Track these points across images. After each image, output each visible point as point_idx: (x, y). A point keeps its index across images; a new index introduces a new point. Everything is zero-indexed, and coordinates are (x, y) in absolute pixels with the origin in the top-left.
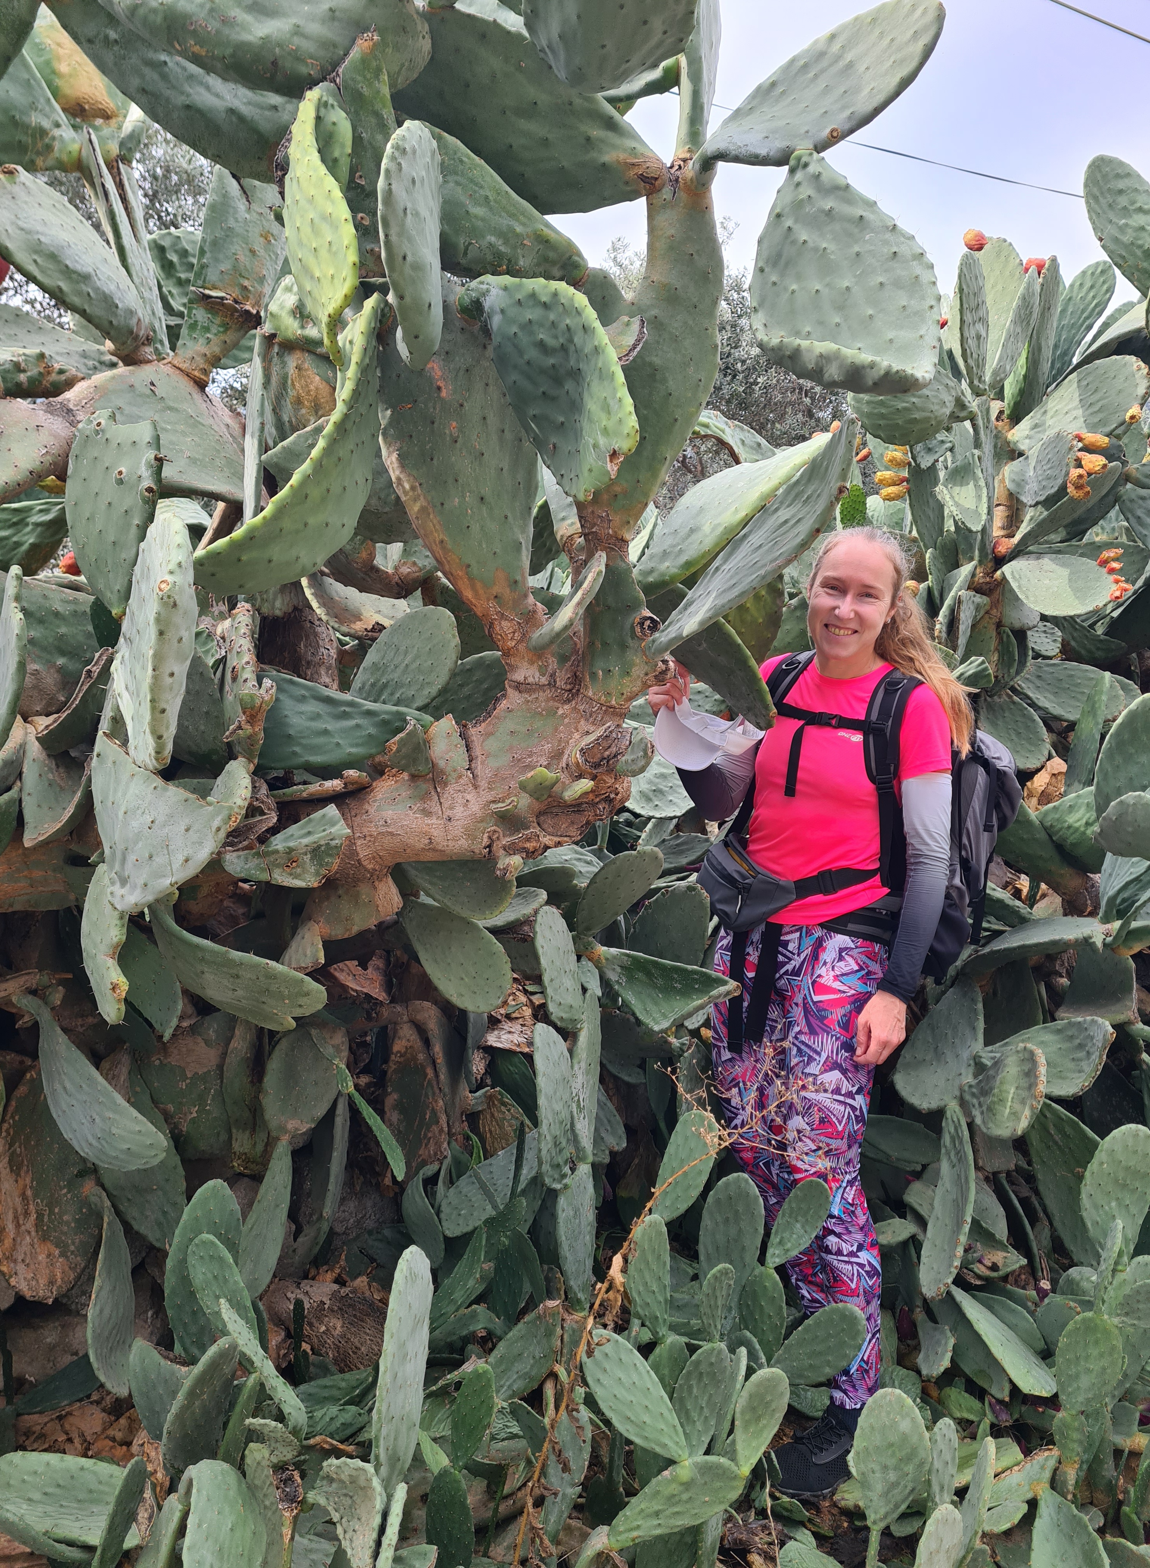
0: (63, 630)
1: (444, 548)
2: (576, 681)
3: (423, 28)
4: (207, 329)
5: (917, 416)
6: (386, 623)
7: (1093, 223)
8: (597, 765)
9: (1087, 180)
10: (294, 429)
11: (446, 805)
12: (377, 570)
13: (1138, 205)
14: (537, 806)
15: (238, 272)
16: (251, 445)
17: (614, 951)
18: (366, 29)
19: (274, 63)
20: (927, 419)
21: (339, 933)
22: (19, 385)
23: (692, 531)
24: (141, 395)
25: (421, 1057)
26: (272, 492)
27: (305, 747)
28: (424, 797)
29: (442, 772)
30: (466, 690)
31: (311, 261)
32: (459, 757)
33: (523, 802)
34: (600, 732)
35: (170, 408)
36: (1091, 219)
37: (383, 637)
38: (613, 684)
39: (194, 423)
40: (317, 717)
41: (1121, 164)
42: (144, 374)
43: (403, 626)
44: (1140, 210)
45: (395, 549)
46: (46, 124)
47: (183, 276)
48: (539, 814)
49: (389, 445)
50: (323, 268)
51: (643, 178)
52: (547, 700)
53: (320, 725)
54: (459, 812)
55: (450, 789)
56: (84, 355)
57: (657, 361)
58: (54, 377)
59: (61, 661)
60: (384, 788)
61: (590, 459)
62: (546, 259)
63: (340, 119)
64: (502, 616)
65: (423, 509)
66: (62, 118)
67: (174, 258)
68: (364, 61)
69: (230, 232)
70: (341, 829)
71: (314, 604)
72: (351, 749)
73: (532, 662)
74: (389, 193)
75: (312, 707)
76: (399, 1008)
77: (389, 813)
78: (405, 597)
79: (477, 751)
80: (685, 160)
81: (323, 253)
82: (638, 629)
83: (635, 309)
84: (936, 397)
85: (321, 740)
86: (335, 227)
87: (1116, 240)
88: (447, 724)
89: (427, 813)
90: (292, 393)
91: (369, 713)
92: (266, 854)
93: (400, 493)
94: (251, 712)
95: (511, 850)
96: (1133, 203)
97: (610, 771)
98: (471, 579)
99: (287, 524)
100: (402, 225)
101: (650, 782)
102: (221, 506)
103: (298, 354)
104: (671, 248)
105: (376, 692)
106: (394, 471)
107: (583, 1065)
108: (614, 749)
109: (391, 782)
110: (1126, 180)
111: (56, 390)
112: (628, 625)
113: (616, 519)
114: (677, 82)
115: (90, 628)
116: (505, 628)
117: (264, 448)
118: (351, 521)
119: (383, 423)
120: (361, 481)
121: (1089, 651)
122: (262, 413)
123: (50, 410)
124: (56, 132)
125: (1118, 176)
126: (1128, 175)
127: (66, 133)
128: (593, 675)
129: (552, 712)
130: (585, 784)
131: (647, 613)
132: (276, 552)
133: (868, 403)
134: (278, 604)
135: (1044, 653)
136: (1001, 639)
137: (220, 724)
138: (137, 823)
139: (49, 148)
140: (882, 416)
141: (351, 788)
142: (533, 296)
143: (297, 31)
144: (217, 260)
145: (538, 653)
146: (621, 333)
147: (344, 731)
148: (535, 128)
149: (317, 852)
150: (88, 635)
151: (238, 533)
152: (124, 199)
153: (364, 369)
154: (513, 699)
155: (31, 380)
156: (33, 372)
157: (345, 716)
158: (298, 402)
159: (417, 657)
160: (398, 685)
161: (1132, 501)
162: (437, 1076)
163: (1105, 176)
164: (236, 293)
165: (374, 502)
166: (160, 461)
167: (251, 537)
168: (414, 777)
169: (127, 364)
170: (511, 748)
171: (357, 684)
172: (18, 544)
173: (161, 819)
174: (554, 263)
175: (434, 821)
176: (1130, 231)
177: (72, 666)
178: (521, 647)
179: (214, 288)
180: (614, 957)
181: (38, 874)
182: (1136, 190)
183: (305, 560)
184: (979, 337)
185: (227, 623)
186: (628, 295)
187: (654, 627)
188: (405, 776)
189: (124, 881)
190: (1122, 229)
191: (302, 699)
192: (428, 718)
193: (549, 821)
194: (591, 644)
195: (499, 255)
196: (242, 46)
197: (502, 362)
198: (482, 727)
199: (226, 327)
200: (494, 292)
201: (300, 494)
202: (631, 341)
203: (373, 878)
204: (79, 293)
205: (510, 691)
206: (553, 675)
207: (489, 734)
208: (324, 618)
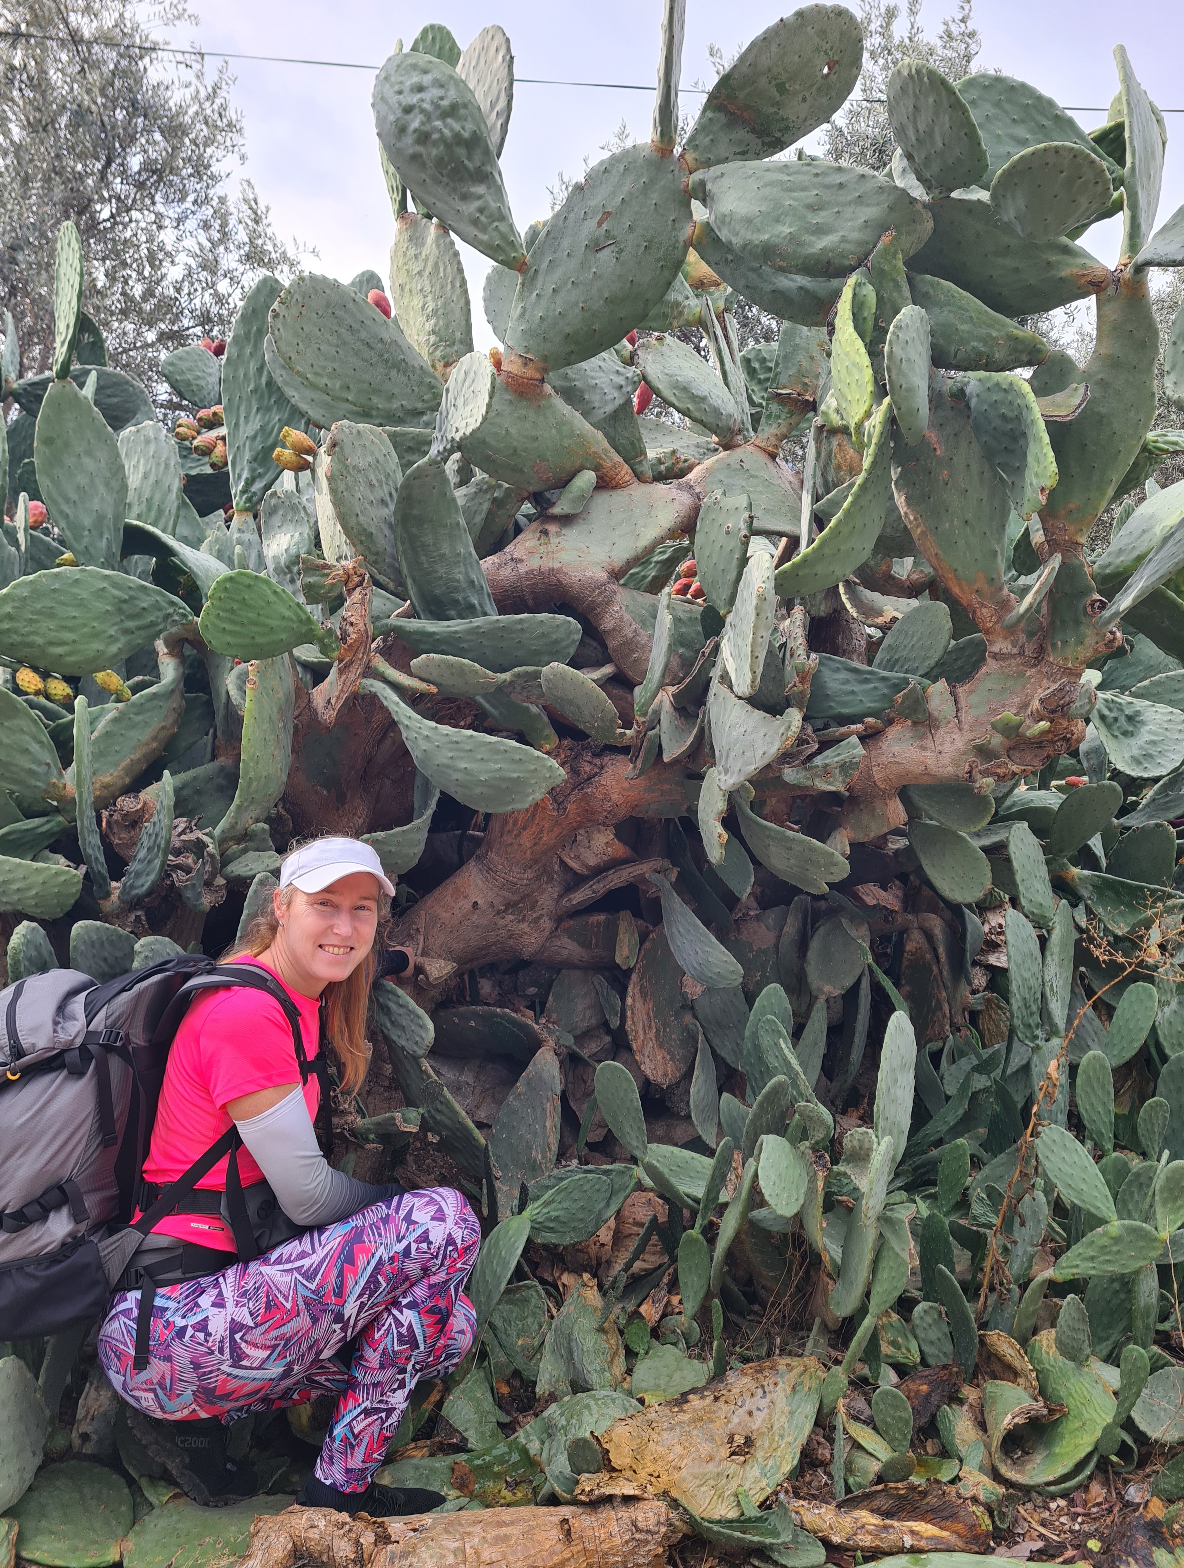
0: (683, 630)
1: (938, 559)
2: (1041, 651)
3: (927, 215)
4: (778, 417)
6: (900, 616)
8: (1053, 711)
10: (836, 486)
11: (938, 742)
12: (894, 578)
14: (1007, 743)
15: (801, 373)
16: (807, 498)
17: (1086, 872)
18: (888, 229)
19: (828, 262)
21: (861, 838)
22: (660, 473)
23: (1144, 531)
24: (735, 470)
25: (928, 956)
26: (821, 529)
27: (838, 703)
28: (922, 737)
29: (936, 719)
30: (960, 663)
31: (846, 391)
32: (948, 708)
33: (997, 740)
34: (1056, 686)
35: (752, 476)
37: (895, 626)
38: (1070, 652)
39: (767, 484)
40: (847, 682)
42: (738, 453)
43: (910, 617)
45: (909, 561)
46: (680, 298)
47: (762, 377)
48: (1009, 749)
49: (899, 491)
50: (853, 395)
51: (1091, 283)
52: (1018, 665)
53: (849, 688)
54: (947, 747)
55: (941, 731)
56: (698, 446)
57: (1103, 410)
58: (681, 465)
59: (681, 651)
60: (893, 732)
61: (1029, 493)
62: (1016, 350)
63: (869, 291)
64: (982, 605)
65: (922, 532)
66: (690, 292)
67: (756, 365)
68: (886, 250)
69: (796, 348)
70: (860, 751)
71: (848, 606)
72: (871, 705)
73: (1005, 638)
74: (891, 353)
75: (843, 675)
76: (910, 917)
77: (896, 749)
78: (916, 597)
79: (962, 703)
80: (1125, 265)
81: (853, 385)
82: (1089, 609)
83: (1086, 376)
85: (850, 698)
86: (860, 371)
88: (942, 685)
89: (923, 748)
90: (834, 462)
91: (884, 679)
92: (811, 768)
93: (907, 522)
94: (802, 675)
95: (986, 773)
97: (1064, 715)
98: (958, 579)
99: (827, 551)
100: (900, 369)
101: (1141, 748)
102: (784, 540)
103: (839, 436)
104: (1115, 329)
105: (891, 665)
106: (903, 507)
107: (1056, 957)
108: (1067, 699)
109: (899, 727)
111: (682, 474)
112: (1081, 606)
113: (1072, 528)
114: (1121, 208)
115: (700, 629)
116: (986, 614)
117: (817, 498)
118: (870, 545)
119: (894, 477)
120: (877, 519)
122: (814, 476)
123: (680, 488)
124: (686, 303)
127: (693, 302)
128: (1054, 645)
129: (1022, 675)
130: (1044, 725)
131: (1097, 596)
132: (820, 569)
134: (822, 608)
137: (782, 684)
138: (737, 732)
139: (681, 313)
141: (870, 731)
142: (998, 384)
143: (844, 239)
144: (787, 368)
145: (1010, 631)
146: (1071, 396)
147: (866, 692)
148: (1010, 262)
149: (844, 767)
150: (698, 633)
151: (796, 559)
152: (726, 337)
153: (880, 447)
154: (991, 665)
155: (667, 469)
156: (668, 463)
157: (867, 681)
158: (839, 467)
159: (920, 639)
160: (907, 660)
162: (941, 972)
164: (799, 388)
165: (888, 530)
166: (751, 517)
167: (805, 560)
168: (915, 723)
169: (725, 449)
170: (988, 701)
171: (877, 661)
172: (645, 577)
173: (750, 730)
174: (1022, 352)
175: (929, 753)
177: (689, 654)
178: (997, 627)
179: (784, 388)
180: (1087, 877)
181: (666, 787)
183: (839, 573)
185: (787, 622)
186: (1082, 366)
187: (1103, 606)
188: (909, 723)
189: (726, 771)
191: (837, 670)
192: (927, 682)
193: (1016, 755)
194: (1052, 623)
195: (980, 354)
196: (807, 257)
197: (977, 429)
198: (966, 687)
199: (791, 413)
200: (972, 382)
201: (836, 531)
202: (1078, 402)
203: (885, 796)
204: (699, 410)
205: (989, 660)
206: (1022, 647)
207: (971, 692)
208: (855, 615)
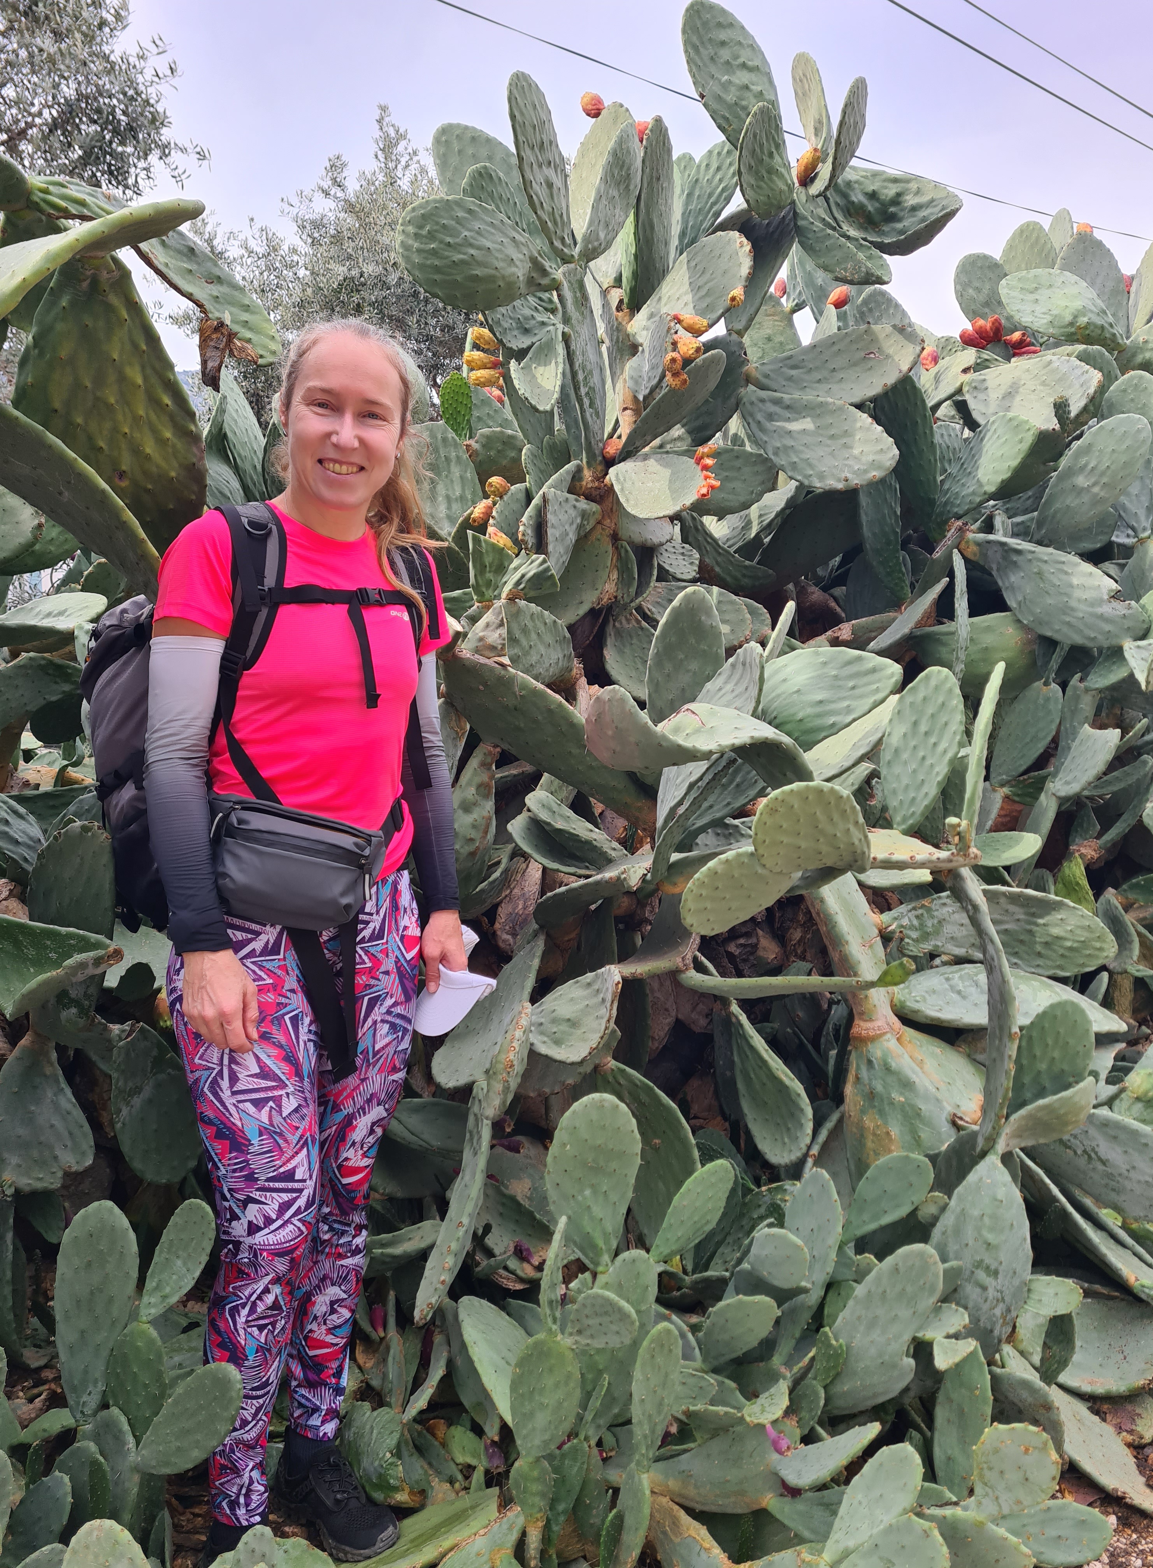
5: (478, 272)
7: (693, 76)
9: (685, 25)
13: (741, 60)
20: (491, 279)
36: (690, 71)
41: (723, 11)
44: (744, 66)
84: (500, 251)
87: (719, 98)
96: (736, 57)
110: (729, 31)
121: (736, 579)
125: (720, 25)
126: (731, 25)
133: (419, 251)
135: (679, 576)
136: (619, 554)
140: (437, 269)
161: (752, 403)
163: (705, 24)
176: (733, 89)
182: (740, 43)
184: (550, 185)
190: (725, 86)
